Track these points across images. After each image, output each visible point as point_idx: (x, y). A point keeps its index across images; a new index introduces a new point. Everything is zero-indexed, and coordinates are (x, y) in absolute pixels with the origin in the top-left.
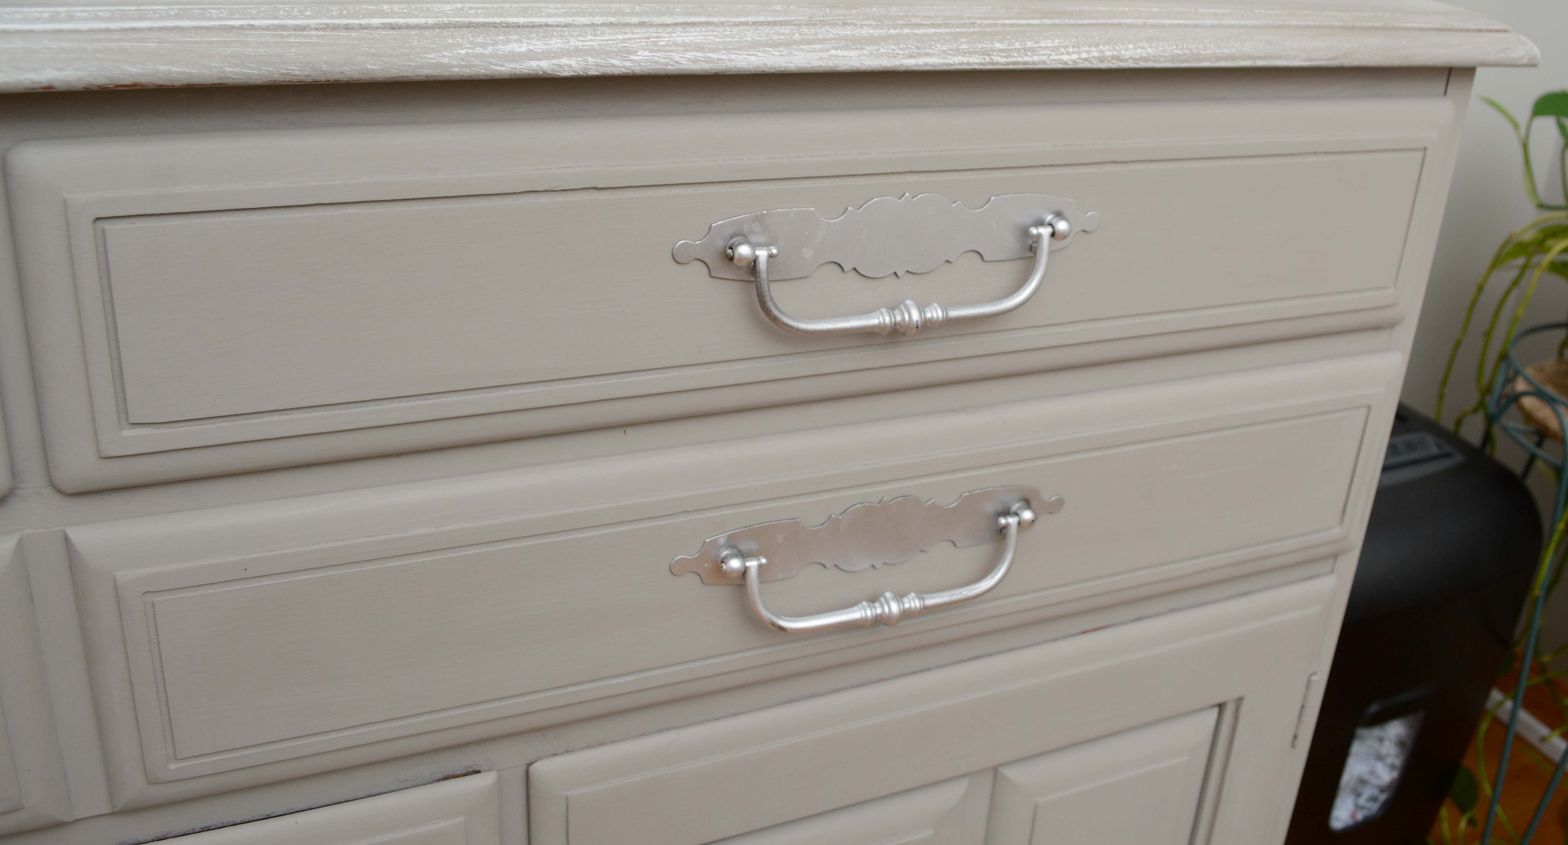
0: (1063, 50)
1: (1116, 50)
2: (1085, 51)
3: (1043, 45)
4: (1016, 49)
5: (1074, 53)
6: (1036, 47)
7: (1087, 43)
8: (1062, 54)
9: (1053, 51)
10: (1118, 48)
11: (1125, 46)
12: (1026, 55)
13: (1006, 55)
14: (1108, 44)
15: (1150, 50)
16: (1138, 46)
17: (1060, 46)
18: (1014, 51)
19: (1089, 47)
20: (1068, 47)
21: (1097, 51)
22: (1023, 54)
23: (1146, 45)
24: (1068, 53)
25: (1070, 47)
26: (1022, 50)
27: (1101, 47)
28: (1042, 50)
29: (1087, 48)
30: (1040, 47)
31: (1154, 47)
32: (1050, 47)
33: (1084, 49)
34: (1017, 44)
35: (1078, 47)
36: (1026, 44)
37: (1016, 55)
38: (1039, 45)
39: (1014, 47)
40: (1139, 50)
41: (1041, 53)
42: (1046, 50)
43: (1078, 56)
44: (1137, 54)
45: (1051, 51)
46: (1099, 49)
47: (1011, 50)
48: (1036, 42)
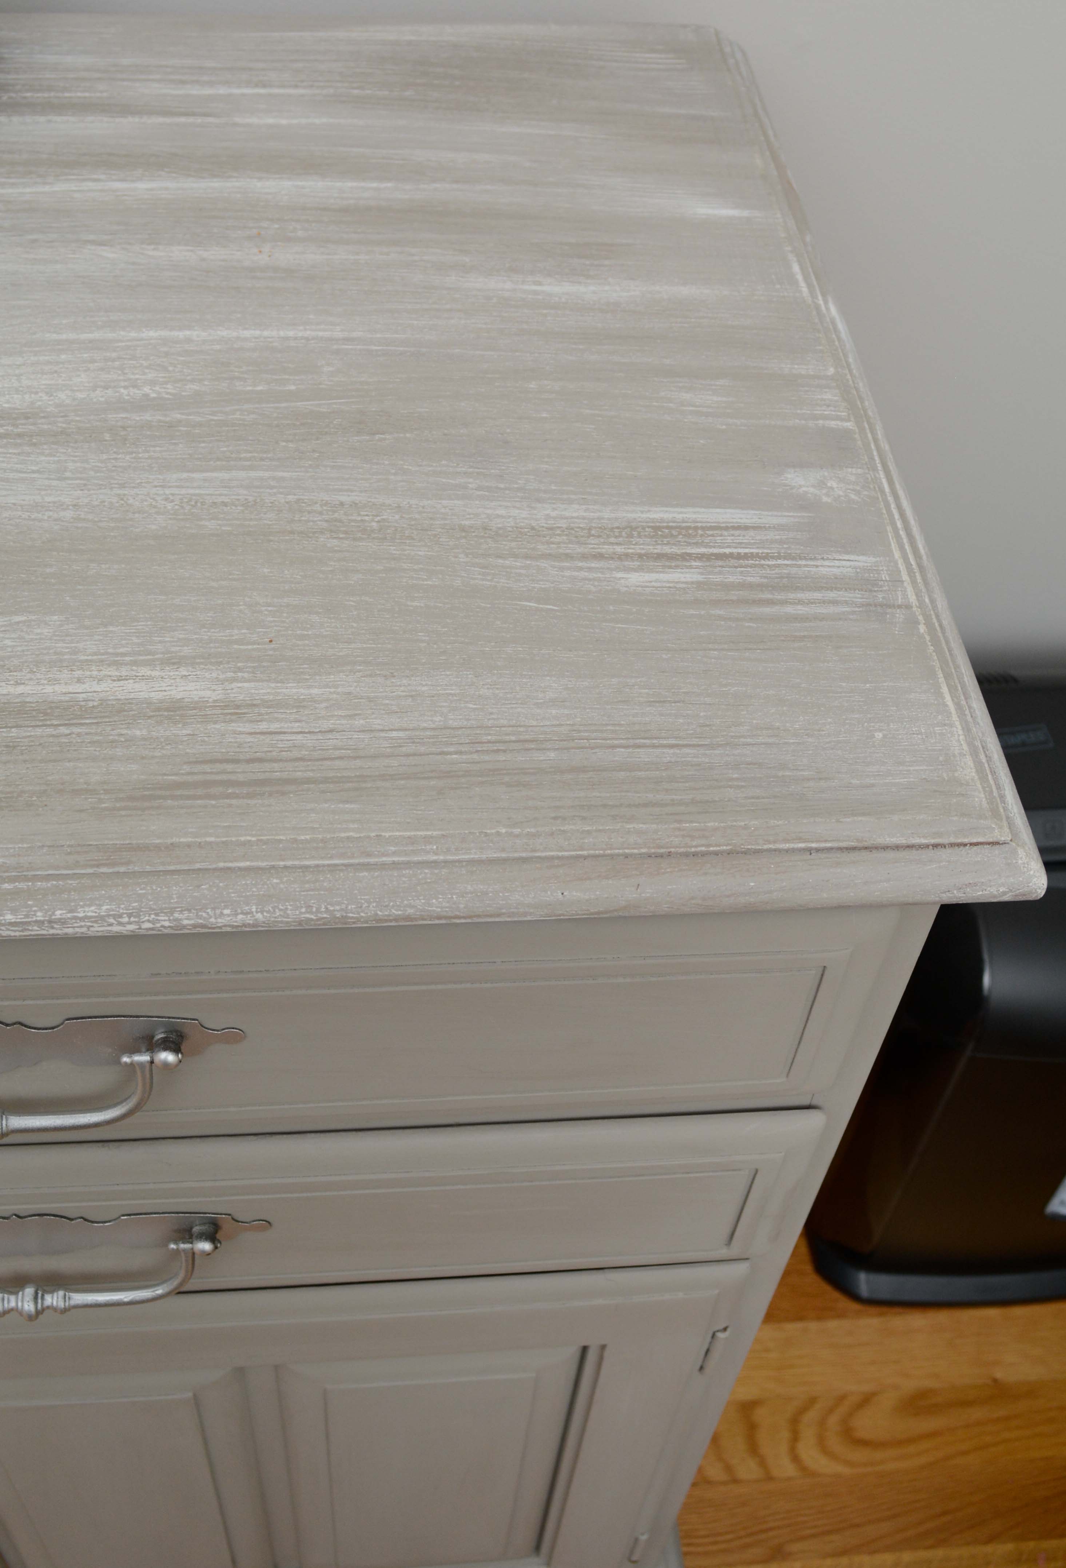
0: (112, 920)
1: (201, 917)
2: (149, 921)
3: (81, 915)
4: (36, 921)
5: (130, 923)
6: (69, 918)
7: (154, 910)
8: (111, 925)
9: (96, 922)
10: (204, 915)
11: (218, 912)
12: (53, 928)
13: (20, 929)
14: (189, 911)
15: (259, 916)
16: (239, 911)
17: (109, 916)
18: (33, 924)
19: (157, 915)
20: (121, 916)
21: (169, 920)
22: (47, 927)
23: (254, 909)
24: (120, 924)
25: (125, 915)
26: (46, 922)
27: (176, 915)
28: (78, 921)
29: (153, 916)
30: (75, 918)
31: (268, 912)
32: (91, 917)
33: (147, 918)
34: (39, 914)
35: (138, 916)
36: (53, 914)
37: (36, 928)
38: (75, 914)
39: (34, 919)
40: (240, 917)
41: (76, 925)
42: (84, 921)
43: (137, 927)
44: (236, 922)
45: (92, 922)
46: (171, 918)
47: (29, 923)
48: (70, 911)
